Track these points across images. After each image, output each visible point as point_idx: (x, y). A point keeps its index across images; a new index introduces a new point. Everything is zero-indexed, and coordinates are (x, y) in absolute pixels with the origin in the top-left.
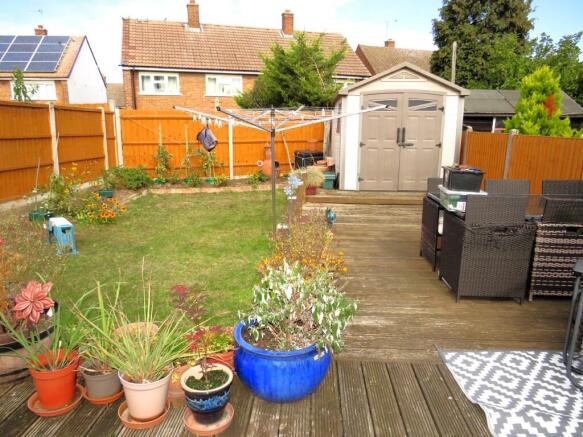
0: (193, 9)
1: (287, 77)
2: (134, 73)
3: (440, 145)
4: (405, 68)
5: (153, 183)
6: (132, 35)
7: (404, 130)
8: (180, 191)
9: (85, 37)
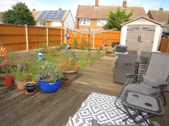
0: (97, 2)
1: (113, 21)
2: (79, 20)
3: (152, 42)
4: (142, 17)
5: (72, 48)
6: (80, 10)
7: (140, 37)
8: (78, 51)
9: (70, 10)
